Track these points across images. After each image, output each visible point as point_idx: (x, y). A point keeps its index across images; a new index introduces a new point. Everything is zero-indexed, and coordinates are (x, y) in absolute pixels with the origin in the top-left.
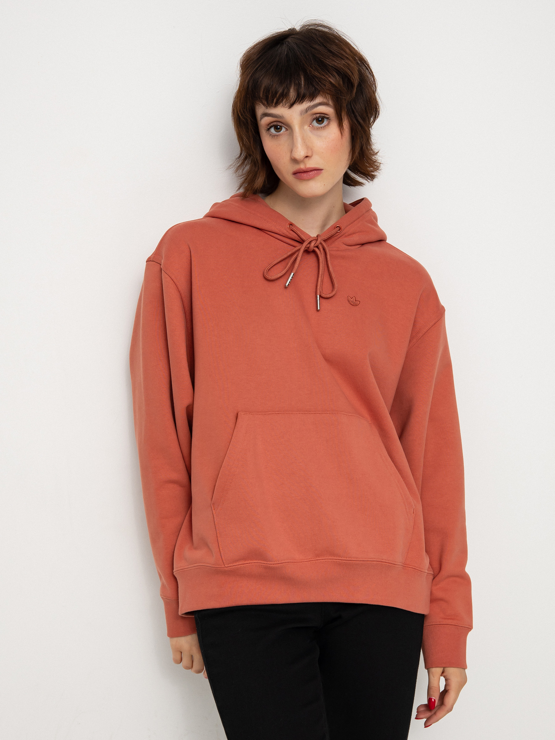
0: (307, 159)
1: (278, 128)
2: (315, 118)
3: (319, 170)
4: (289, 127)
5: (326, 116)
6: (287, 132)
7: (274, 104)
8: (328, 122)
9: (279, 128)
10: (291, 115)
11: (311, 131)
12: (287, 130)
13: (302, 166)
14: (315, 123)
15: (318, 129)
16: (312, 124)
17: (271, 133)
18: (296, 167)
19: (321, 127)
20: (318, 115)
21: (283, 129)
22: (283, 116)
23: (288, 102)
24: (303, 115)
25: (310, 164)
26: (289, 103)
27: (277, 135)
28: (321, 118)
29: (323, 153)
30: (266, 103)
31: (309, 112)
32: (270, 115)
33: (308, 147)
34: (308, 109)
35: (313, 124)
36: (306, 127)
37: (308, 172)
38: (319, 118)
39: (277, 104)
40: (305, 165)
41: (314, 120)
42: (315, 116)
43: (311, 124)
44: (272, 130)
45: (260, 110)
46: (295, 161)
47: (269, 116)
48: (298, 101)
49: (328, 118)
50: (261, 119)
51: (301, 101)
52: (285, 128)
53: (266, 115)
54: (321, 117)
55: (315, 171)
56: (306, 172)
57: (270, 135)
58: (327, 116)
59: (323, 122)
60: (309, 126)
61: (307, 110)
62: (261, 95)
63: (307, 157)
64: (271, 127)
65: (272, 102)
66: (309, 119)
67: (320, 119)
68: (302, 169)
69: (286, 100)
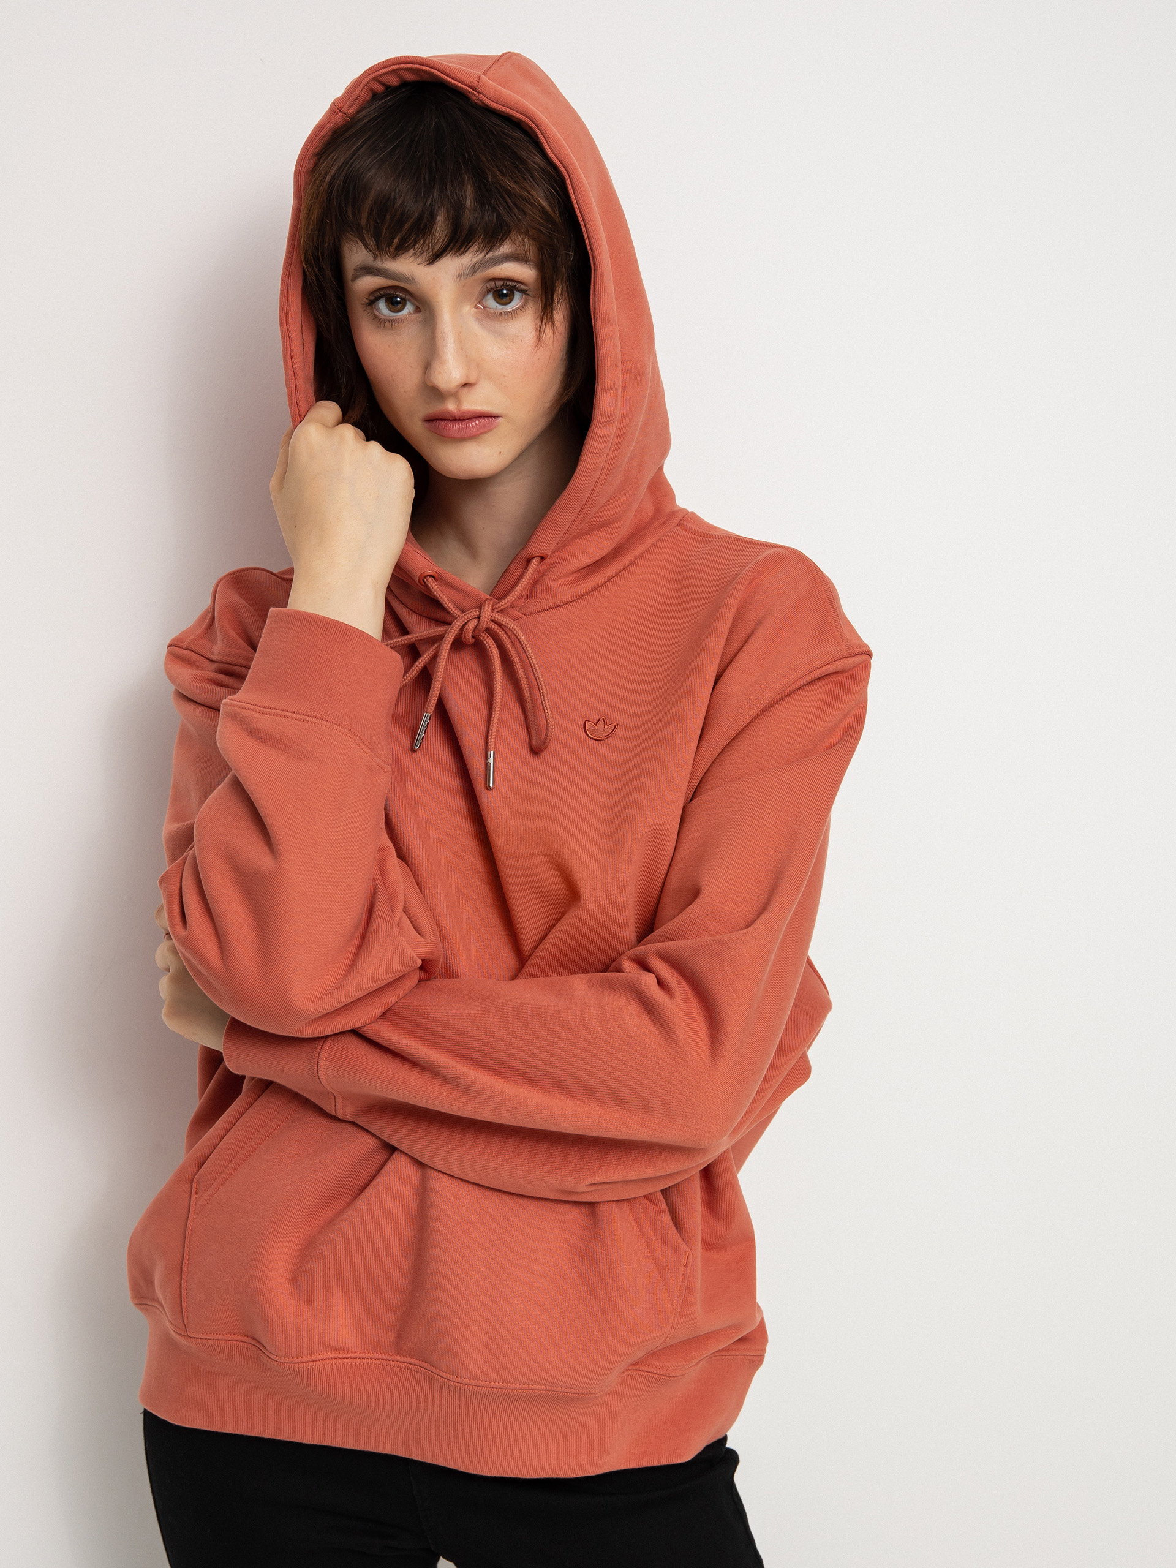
0: (465, 390)
1: (395, 304)
2: (492, 289)
3: (491, 417)
4: (424, 307)
5: (519, 285)
6: (417, 315)
7: (392, 250)
8: (523, 300)
9: (399, 303)
10: (434, 278)
11: (479, 321)
12: (417, 310)
13: (451, 406)
14: (491, 302)
15: (496, 316)
16: (484, 302)
17: (377, 313)
18: (436, 408)
19: (506, 313)
20: (500, 283)
21: (409, 308)
22: (413, 279)
23: (428, 249)
24: (463, 279)
25: (473, 402)
26: (431, 250)
27: (393, 321)
28: (506, 290)
29: (504, 376)
30: (372, 243)
31: (481, 274)
32: (380, 272)
33: (468, 360)
34: (477, 267)
35: (486, 301)
36: (468, 309)
37: (465, 420)
38: (503, 290)
39: (400, 250)
40: (459, 402)
41: (488, 291)
42: (492, 284)
43: (480, 303)
44: (382, 306)
45: (356, 255)
46: (435, 393)
47: (378, 275)
48: (454, 246)
49: (523, 292)
50: (356, 277)
51: (461, 247)
52: (412, 303)
53: (369, 270)
54: (508, 288)
55: (482, 421)
56: (459, 420)
57: (376, 317)
58: (522, 287)
59: (511, 301)
60: (476, 307)
61: (474, 270)
62: (364, 222)
63: (465, 385)
64: (378, 298)
65: (390, 244)
66: (478, 289)
67: (505, 292)
68: (449, 413)
69: (424, 243)
